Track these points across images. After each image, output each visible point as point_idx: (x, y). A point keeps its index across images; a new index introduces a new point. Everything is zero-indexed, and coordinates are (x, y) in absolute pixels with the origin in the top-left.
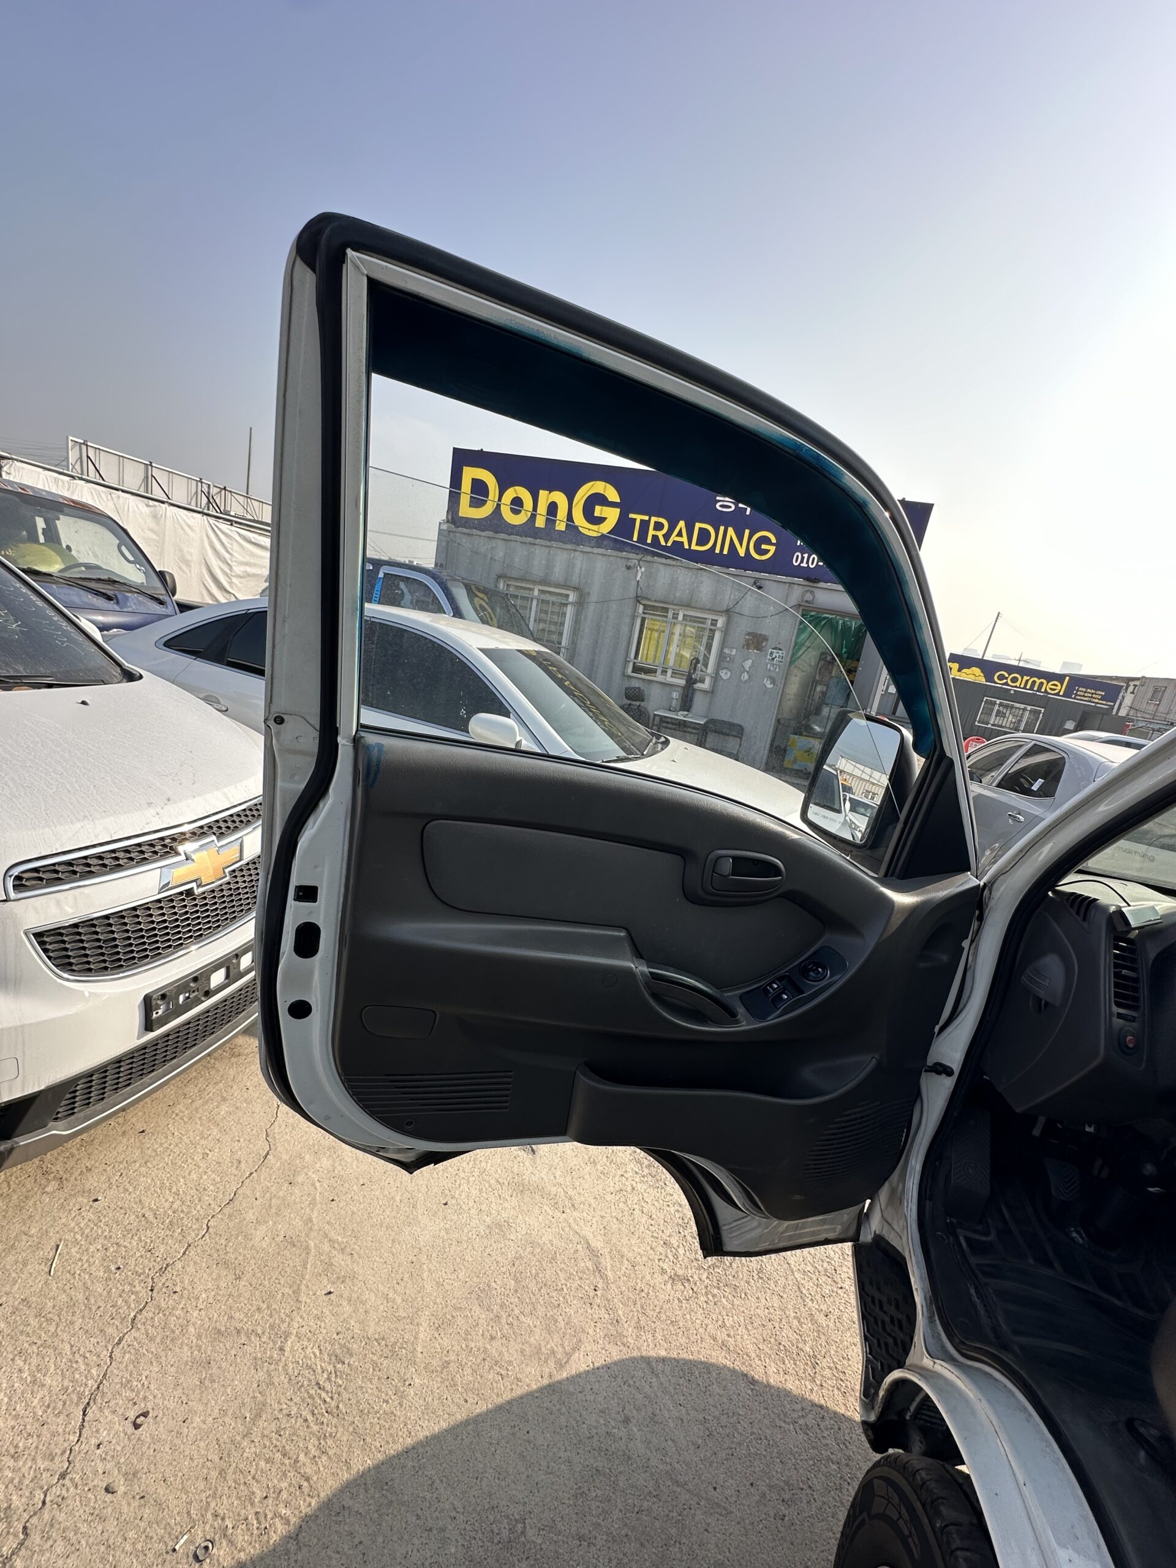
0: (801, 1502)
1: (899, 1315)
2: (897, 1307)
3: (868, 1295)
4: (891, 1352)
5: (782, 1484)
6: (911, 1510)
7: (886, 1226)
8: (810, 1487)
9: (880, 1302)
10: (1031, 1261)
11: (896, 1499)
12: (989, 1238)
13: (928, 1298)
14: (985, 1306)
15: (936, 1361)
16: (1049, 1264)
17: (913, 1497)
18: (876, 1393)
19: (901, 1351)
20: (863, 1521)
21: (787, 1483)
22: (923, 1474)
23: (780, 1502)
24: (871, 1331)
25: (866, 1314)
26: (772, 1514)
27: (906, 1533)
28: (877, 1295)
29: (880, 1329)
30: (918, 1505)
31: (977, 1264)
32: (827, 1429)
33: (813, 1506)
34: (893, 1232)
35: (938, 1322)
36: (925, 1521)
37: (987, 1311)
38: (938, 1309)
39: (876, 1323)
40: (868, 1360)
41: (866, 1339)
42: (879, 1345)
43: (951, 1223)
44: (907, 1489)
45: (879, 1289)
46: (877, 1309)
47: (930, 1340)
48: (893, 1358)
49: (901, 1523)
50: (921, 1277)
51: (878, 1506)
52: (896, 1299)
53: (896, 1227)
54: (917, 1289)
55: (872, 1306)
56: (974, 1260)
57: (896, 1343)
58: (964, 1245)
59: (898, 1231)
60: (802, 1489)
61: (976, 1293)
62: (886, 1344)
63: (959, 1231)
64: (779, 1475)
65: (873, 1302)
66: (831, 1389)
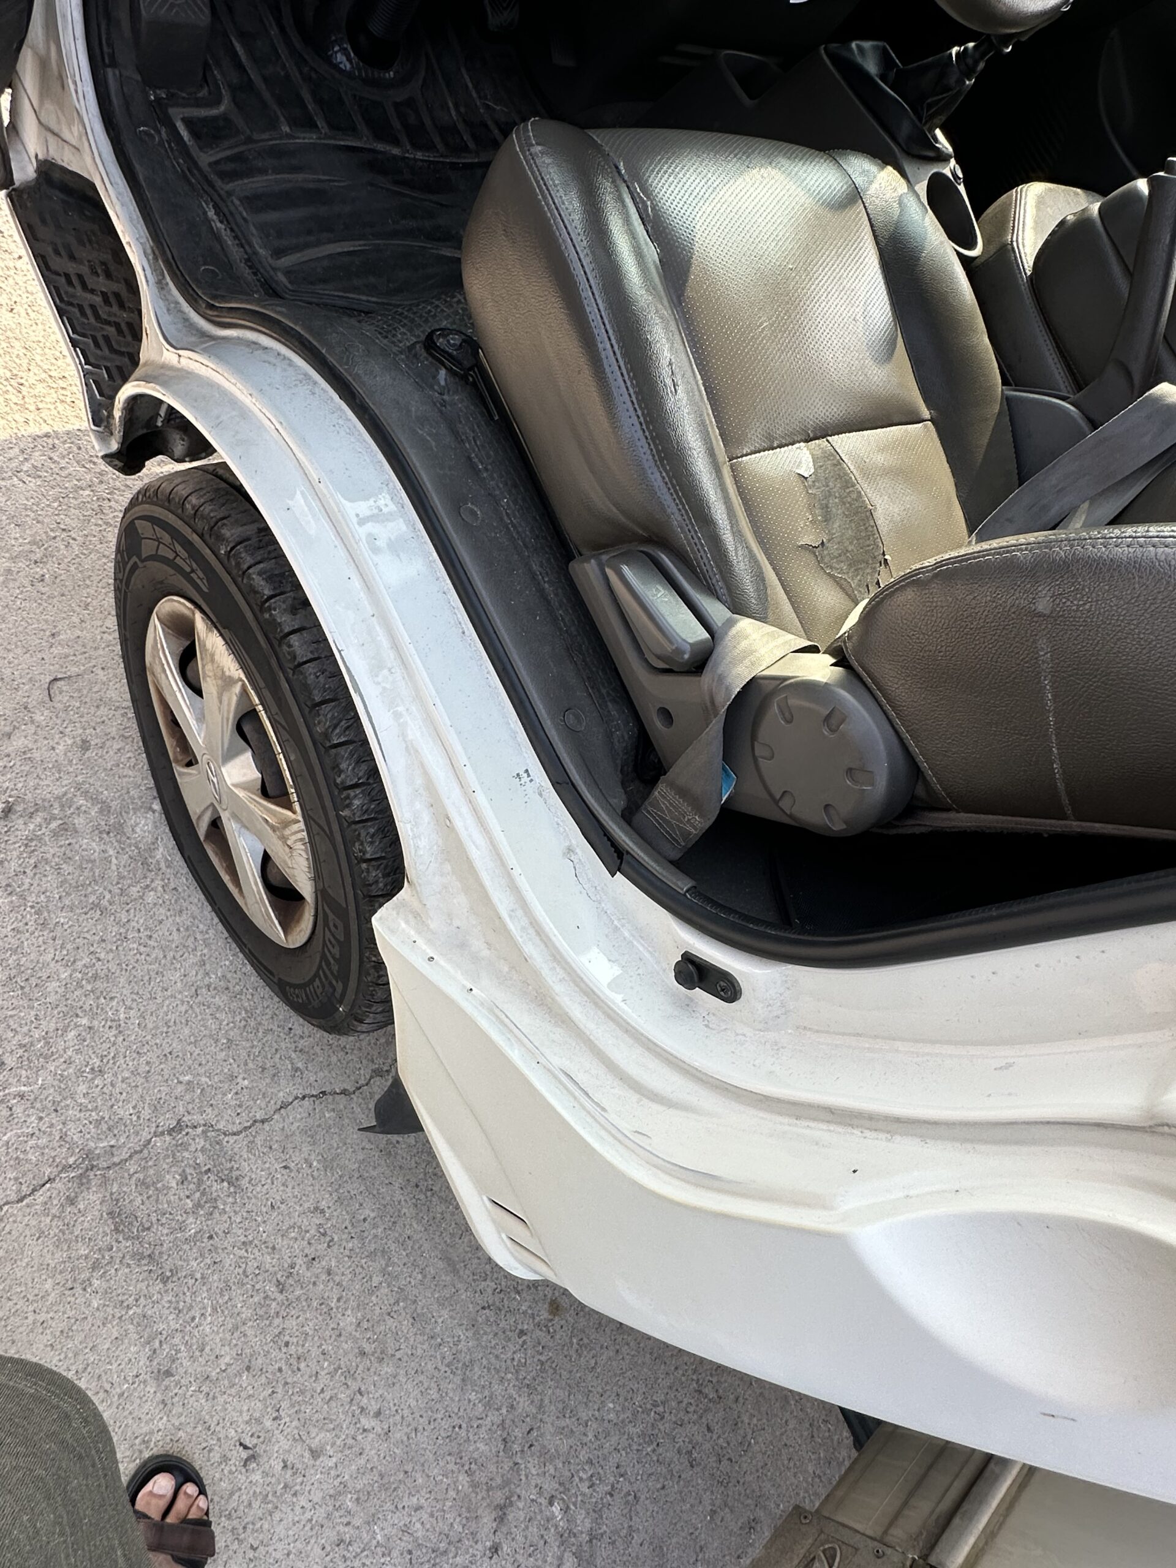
0: (58, 551)
1: (115, 287)
2: (108, 275)
3: (60, 275)
4: (116, 346)
5: (27, 547)
6: (187, 545)
7: (52, 139)
8: (64, 530)
9: (80, 277)
10: (286, 129)
11: (167, 538)
12: (222, 108)
13: (149, 251)
14: (232, 230)
15: (181, 352)
16: (312, 125)
17: (186, 531)
18: (110, 415)
19: (129, 338)
20: (135, 564)
21: (33, 543)
22: (194, 500)
23: (33, 566)
24: (78, 328)
25: (62, 306)
26: (26, 582)
27: (188, 569)
28: (71, 268)
29: (92, 320)
30: (195, 539)
31: (210, 164)
32: (63, 457)
33: (74, 546)
34: (66, 147)
35: (171, 285)
36: (207, 552)
37: (236, 237)
38: (167, 262)
39: (83, 314)
40: (86, 374)
41: (74, 344)
42: (97, 345)
43: (158, 99)
44: (178, 524)
45: (72, 257)
46: (79, 292)
47: (166, 319)
48: (122, 354)
49: (178, 561)
50: (131, 220)
51: (148, 548)
52: (103, 263)
53: (66, 135)
54: (128, 243)
55: (70, 290)
56: (205, 159)
57: (120, 332)
58: (185, 134)
59: (74, 142)
60: (55, 538)
61: (217, 214)
62: (107, 339)
63: (172, 111)
64: (21, 540)
65: (70, 283)
66: (52, 407)
